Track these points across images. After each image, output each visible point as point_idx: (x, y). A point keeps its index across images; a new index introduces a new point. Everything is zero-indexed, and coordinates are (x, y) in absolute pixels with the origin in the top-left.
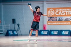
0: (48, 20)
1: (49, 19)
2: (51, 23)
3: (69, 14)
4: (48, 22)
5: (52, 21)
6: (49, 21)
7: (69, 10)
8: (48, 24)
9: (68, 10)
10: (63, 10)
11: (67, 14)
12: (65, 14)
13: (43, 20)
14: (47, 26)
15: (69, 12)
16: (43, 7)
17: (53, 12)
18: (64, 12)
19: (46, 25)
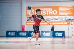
0: (27, 21)
1: (28, 19)
2: (30, 24)
3: (50, 14)
4: (27, 22)
5: (31, 21)
6: (29, 21)
7: (50, 9)
8: (27, 25)
9: (48, 9)
10: (44, 9)
11: (48, 14)
12: (45, 13)
13: (22, 20)
14: (26, 27)
15: (50, 11)
16: (22, 5)
17: (32, 11)
18: (45, 11)
19: (24, 26)
